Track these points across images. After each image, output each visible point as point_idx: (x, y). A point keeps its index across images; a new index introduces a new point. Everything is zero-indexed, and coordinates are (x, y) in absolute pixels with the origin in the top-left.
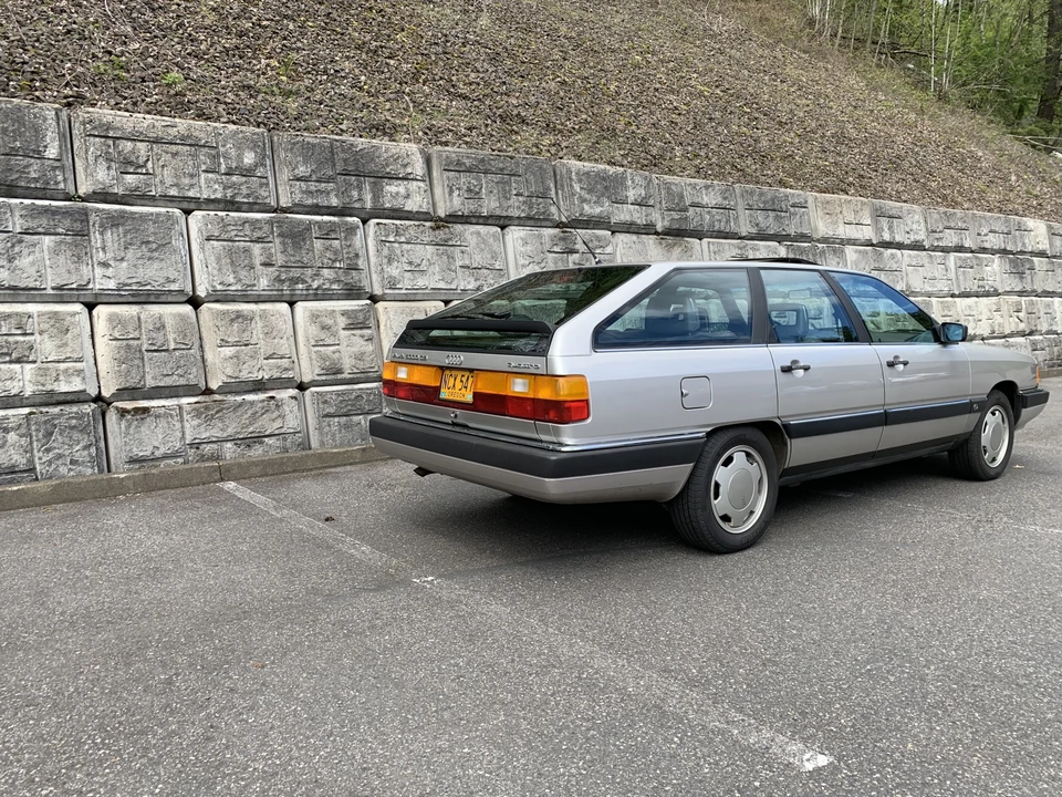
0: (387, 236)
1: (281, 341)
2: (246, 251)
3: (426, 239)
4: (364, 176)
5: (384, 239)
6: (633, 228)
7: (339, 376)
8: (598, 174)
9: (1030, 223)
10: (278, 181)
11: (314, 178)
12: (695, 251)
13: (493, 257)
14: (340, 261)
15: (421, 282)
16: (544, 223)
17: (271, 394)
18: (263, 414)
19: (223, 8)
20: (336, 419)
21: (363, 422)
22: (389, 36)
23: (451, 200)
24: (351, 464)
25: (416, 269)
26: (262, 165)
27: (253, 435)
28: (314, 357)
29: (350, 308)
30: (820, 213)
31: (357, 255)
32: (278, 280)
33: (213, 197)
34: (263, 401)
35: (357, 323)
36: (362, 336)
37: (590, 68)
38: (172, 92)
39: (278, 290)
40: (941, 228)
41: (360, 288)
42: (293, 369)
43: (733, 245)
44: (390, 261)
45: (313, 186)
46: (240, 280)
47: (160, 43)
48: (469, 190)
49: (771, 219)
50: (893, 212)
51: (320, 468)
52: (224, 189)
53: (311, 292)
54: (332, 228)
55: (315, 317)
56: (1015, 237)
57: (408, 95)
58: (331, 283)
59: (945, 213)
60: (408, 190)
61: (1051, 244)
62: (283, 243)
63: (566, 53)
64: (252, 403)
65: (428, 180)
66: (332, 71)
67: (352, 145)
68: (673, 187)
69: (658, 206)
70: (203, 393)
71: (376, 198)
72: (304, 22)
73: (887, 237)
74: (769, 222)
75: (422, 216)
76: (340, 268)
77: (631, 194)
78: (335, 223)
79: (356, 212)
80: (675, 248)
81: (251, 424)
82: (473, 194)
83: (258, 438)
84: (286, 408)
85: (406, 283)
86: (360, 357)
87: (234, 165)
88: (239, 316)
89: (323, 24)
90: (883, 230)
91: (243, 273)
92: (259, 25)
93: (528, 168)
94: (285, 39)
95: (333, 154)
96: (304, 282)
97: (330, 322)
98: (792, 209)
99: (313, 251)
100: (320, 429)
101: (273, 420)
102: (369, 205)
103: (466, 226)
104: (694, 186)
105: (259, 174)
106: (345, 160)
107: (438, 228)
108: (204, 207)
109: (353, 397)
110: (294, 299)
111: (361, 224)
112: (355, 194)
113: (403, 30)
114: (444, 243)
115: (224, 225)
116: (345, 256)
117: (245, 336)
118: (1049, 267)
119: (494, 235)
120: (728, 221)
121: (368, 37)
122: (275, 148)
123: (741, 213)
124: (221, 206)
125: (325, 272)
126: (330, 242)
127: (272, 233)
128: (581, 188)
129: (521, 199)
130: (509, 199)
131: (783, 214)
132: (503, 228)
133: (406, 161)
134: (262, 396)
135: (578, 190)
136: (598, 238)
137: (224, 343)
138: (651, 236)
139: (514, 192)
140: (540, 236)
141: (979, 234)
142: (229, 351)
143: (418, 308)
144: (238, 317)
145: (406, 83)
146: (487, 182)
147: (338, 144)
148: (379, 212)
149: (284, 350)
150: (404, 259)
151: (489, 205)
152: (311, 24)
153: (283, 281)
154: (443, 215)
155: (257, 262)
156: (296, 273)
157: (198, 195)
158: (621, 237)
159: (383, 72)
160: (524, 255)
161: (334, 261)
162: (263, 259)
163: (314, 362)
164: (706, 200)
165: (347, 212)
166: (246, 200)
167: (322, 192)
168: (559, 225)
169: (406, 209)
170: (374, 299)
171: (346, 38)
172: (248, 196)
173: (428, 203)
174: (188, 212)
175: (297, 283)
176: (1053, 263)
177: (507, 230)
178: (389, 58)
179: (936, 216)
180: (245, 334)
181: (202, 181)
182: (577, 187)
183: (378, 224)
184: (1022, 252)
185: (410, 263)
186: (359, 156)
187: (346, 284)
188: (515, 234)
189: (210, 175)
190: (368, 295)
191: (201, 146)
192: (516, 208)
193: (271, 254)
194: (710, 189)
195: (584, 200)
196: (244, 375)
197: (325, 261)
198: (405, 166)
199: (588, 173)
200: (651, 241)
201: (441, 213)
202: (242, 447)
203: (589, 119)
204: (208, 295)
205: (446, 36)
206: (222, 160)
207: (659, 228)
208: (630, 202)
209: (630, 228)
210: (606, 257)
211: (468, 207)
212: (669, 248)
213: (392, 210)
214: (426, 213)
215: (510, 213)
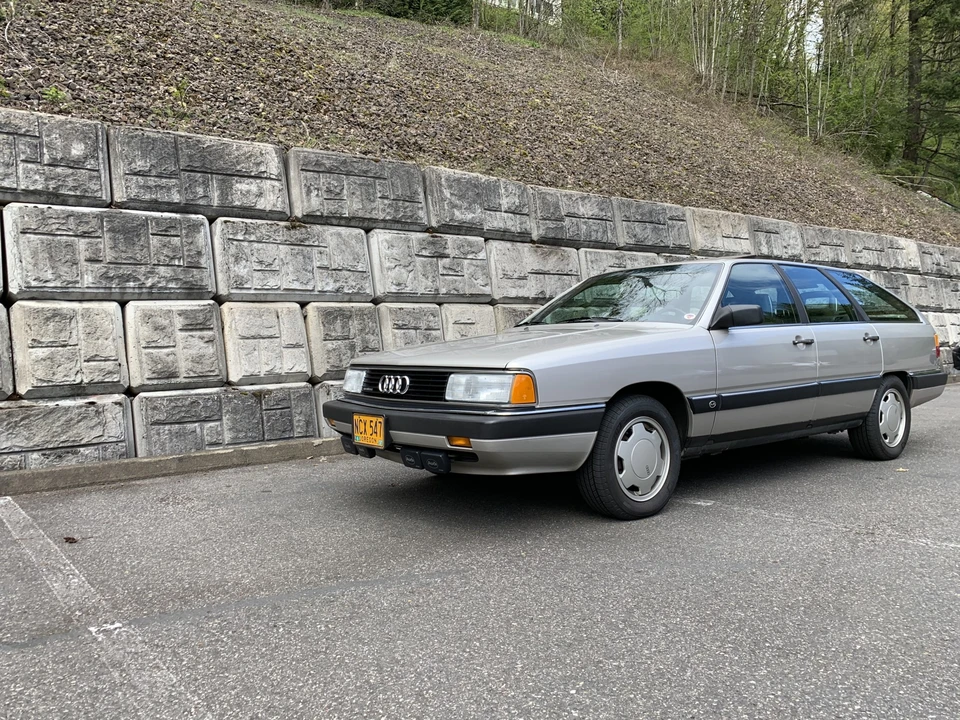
0: (235, 234)
1: (106, 342)
2: (68, 245)
3: (280, 239)
4: (212, 173)
5: (231, 237)
6: (507, 236)
7: (173, 381)
8: (469, 181)
9: (902, 242)
10: (113, 176)
11: (154, 173)
12: (571, 259)
13: (354, 259)
14: (179, 259)
15: (272, 282)
16: (411, 227)
17: (92, 399)
18: (79, 422)
19: (129, 41)
20: (167, 427)
21: (198, 430)
22: (295, 72)
23: (309, 201)
24: (164, 475)
25: (267, 268)
26: (93, 157)
27: (65, 444)
28: (144, 360)
29: (189, 308)
30: (698, 226)
31: (199, 253)
32: (105, 276)
33: (32, 188)
34: (81, 407)
35: (194, 324)
36: (202, 338)
37: (492, 108)
38: (56, 109)
39: (105, 288)
40: (817, 244)
41: (202, 288)
42: (118, 372)
43: (610, 255)
44: (237, 260)
45: (152, 181)
46: (60, 276)
47: (56, 67)
48: (329, 191)
49: (648, 231)
50: (770, 227)
51: (125, 480)
52: (46, 180)
53: (144, 290)
54: (172, 225)
55: (147, 317)
56: (887, 254)
57: (307, 121)
58: (168, 281)
59: (820, 230)
60: (260, 188)
61: (922, 262)
62: (114, 239)
63: (470, 95)
64: (67, 409)
65: (284, 179)
66: (231, 99)
67: (199, 141)
68: (548, 197)
69: (534, 215)
70: (9, 398)
71: (224, 195)
72: (211, 56)
73: (765, 250)
74: (648, 235)
75: (276, 216)
76: (179, 266)
77: (505, 202)
78: (176, 219)
79: (202, 210)
80: (552, 256)
81: (63, 433)
82: (334, 195)
83: (73, 448)
84: (109, 415)
85: (255, 283)
86: (198, 360)
87: (59, 156)
88: (56, 314)
89: (229, 59)
90: (761, 244)
91: (63, 269)
92: (164, 57)
93: (394, 172)
94: (188, 69)
95: (176, 150)
96: (136, 279)
97: (165, 322)
98: (670, 222)
99: (149, 248)
100: (147, 437)
101: (92, 428)
102: (216, 202)
103: (326, 228)
104: (570, 197)
105: (89, 167)
106: (190, 157)
107: (294, 227)
108: (22, 198)
109: (187, 403)
110: (126, 298)
111: (207, 222)
112: (200, 191)
113: (311, 68)
114: (300, 243)
115: (44, 218)
116: (186, 253)
117: (63, 336)
118: (921, 283)
119: (356, 237)
120: (605, 232)
121: (273, 72)
122: (111, 142)
123: (618, 224)
124: (43, 199)
125: (162, 270)
126: (168, 239)
127: (102, 227)
128: (452, 194)
129: (386, 201)
130: (374, 201)
131: (661, 226)
132: (367, 231)
133: (259, 160)
134: (81, 402)
135: (448, 196)
136: (470, 244)
137: (36, 344)
138: (526, 244)
139: (379, 195)
140: (408, 240)
141: (854, 251)
142: (41, 352)
143: (268, 309)
144: (54, 316)
145: (306, 112)
146: (348, 184)
147: (183, 140)
148: (228, 211)
149: (110, 352)
150: (254, 258)
151: (352, 206)
152: (217, 59)
153: (112, 278)
154: (300, 216)
155: (82, 257)
156: (126, 270)
157: (15, 186)
158: (494, 245)
159: (283, 102)
160: (390, 258)
161: (173, 258)
162: (88, 255)
163: (145, 365)
164: (582, 210)
165: (191, 209)
166: (73, 193)
167: (162, 188)
168: (428, 230)
169: (258, 207)
170: (219, 300)
171: (251, 72)
172: (75, 188)
173: (283, 202)
174: (4, 204)
175: (128, 281)
176: (925, 279)
177: (372, 232)
178: (292, 90)
179: (811, 232)
180: (63, 334)
181: (20, 171)
182: (447, 193)
183: (226, 222)
184: (896, 269)
185: (261, 262)
186: (205, 152)
187: (186, 283)
188: (379, 237)
189: (30, 166)
190: (211, 295)
191: (21, 135)
192: (380, 210)
193: (99, 250)
194: (586, 201)
195: (455, 206)
196: (59, 379)
197: (162, 258)
198: (258, 164)
199: (458, 180)
200: (526, 249)
201: (298, 213)
202: (51, 458)
203: (485, 149)
204: (21, 291)
205: (353, 75)
206: (45, 150)
207: (535, 236)
208: (503, 210)
209: (504, 235)
210: (479, 263)
211: (328, 208)
212: (545, 256)
213: (242, 208)
214: (281, 212)
215: (374, 215)
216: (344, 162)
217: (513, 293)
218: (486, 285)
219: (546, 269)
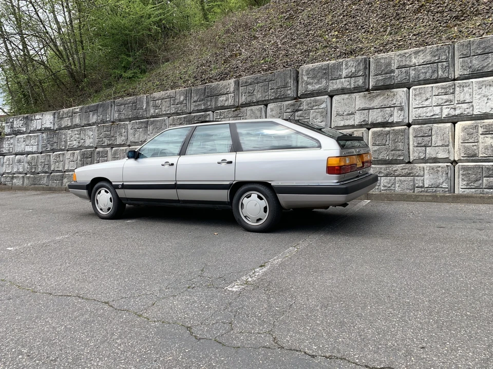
0: (217, 117)
3: (230, 116)
4: (213, 96)
8: (321, 68)
11: (198, 100)
16: (286, 99)
23: (242, 98)
26: (185, 99)
33: (173, 112)
45: (197, 103)
48: (249, 93)
52: (175, 109)
54: (200, 116)
60: (227, 98)
65: (237, 92)
67: (211, 86)
68: (382, 61)
71: (216, 103)
75: (231, 107)
78: (202, 114)
79: (210, 110)
82: (251, 94)
93: (278, 76)
95: (205, 91)
102: (214, 106)
103: (247, 108)
104: (403, 55)
105: (184, 103)
106: (208, 92)
107: (236, 110)
111: (212, 113)
112: (209, 103)
115: (174, 120)
119: (259, 109)
120: (435, 71)
123: (456, 62)
124: (174, 115)
128: (308, 78)
129: (272, 91)
130: (267, 92)
132: (266, 105)
133: (228, 87)
135: (306, 79)
136: (316, 101)
139: (270, 88)
140: (281, 106)
146: (257, 87)
148: (218, 108)
151: (259, 96)
154: (240, 105)
157: (169, 112)
158: (335, 98)
164: (414, 61)
165: (207, 110)
166: (180, 112)
167: (200, 105)
168: (295, 98)
169: (225, 105)
172: (181, 110)
173: (234, 101)
174: (169, 117)
177: (269, 105)
181: (171, 108)
182: (305, 78)
183: (217, 112)
186: (212, 89)
189: (173, 106)
191: (172, 98)
192: (271, 95)
194: (421, 53)
195: (308, 84)
198: (227, 89)
199: (314, 69)
200: (359, 96)
206: (176, 101)
207: (371, 87)
208: (343, 77)
209: (343, 91)
210: (320, 110)
211: (249, 99)
212: (372, 99)
213: (221, 106)
214: (233, 105)
215: (267, 98)
216: (257, 78)
217: (342, 124)
218: (322, 121)
219: (371, 106)
